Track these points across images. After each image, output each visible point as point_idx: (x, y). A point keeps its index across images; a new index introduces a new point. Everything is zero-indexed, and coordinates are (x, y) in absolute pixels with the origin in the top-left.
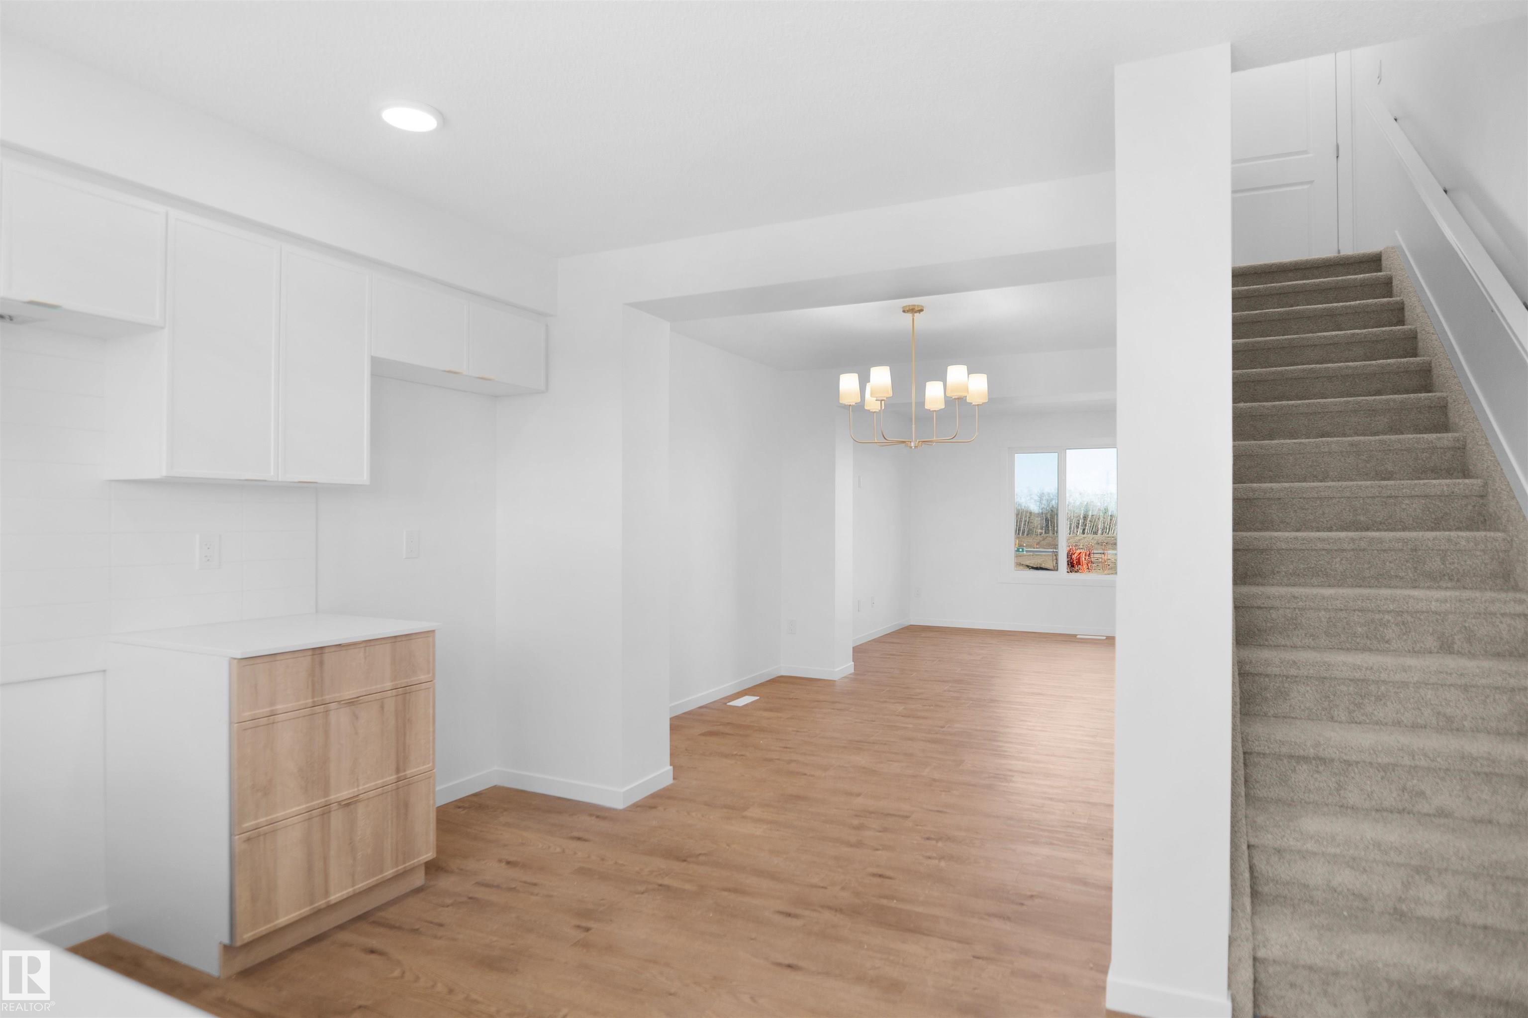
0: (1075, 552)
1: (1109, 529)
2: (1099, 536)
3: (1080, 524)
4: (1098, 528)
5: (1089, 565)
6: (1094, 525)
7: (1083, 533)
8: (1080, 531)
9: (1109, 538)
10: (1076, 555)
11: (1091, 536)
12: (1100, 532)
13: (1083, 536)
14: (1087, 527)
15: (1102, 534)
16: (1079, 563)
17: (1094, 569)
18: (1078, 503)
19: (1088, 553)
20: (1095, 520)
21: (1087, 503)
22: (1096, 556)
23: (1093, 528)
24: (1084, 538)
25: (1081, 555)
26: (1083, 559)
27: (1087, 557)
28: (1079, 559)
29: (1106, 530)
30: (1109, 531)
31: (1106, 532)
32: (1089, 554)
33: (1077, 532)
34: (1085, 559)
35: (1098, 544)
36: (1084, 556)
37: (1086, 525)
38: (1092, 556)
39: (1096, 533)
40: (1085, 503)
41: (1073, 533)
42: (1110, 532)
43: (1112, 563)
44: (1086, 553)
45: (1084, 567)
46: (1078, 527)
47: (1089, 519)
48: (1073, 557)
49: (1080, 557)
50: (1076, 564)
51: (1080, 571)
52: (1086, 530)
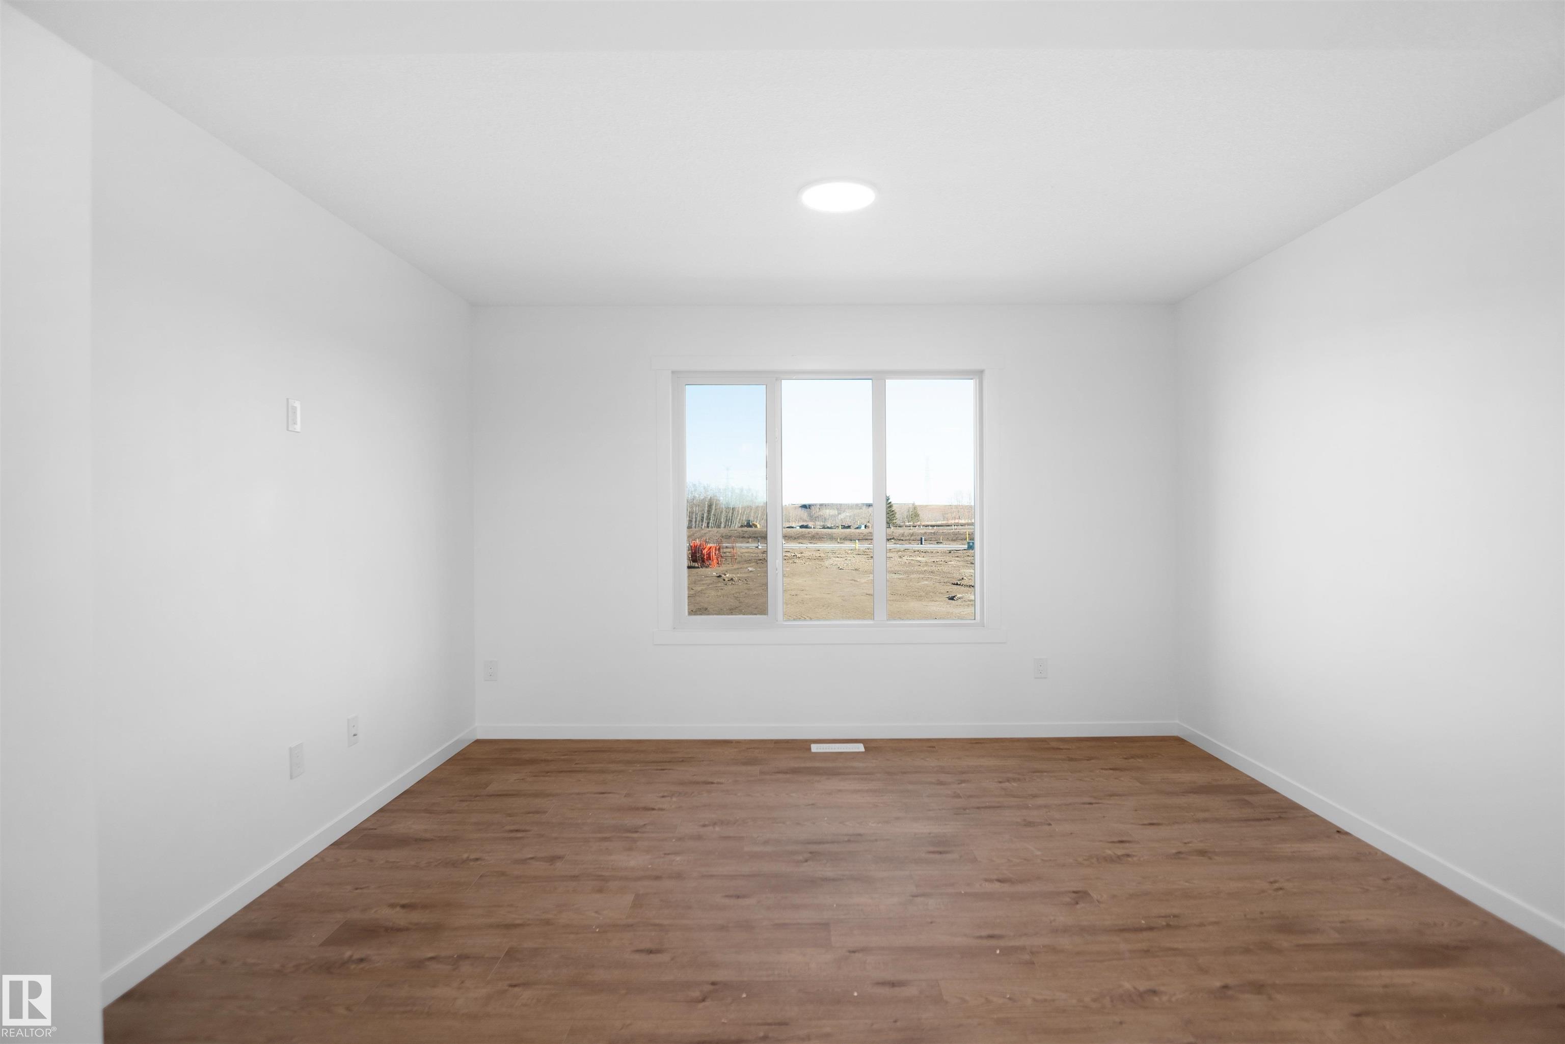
0: (705, 546)
1: (731, 522)
2: (722, 530)
3: (705, 518)
4: (721, 522)
5: (719, 559)
6: (717, 519)
7: (708, 527)
8: (705, 524)
9: (733, 531)
10: (706, 550)
11: (715, 530)
12: (723, 525)
13: (708, 529)
14: (711, 521)
15: (725, 527)
16: (709, 558)
17: (724, 564)
18: (702, 498)
19: (718, 547)
20: (718, 514)
21: (711, 498)
22: (725, 550)
23: (716, 522)
24: (710, 531)
25: (711, 549)
26: (714, 553)
27: (717, 552)
28: (709, 554)
29: (729, 523)
30: (731, 524)
31: (728, 525)
32: (719, 549)
33: (702, 525)
34: (715, 553)
35: (723, 537)
36: (714, 551)
37: (710, 519)
38: (721, 550)
39: (719, 527)
40: (709, 497)
41: (698, 526)
42: (732, 526)
43: (739, 556)
44: (716, 548)
45: (715, 561)
46: (702, 521)
47: (712, 513)
48: (704, 552)
49: (710, 552)
50: (707, 559)
51: (710, 566)
52: (710, 524)
